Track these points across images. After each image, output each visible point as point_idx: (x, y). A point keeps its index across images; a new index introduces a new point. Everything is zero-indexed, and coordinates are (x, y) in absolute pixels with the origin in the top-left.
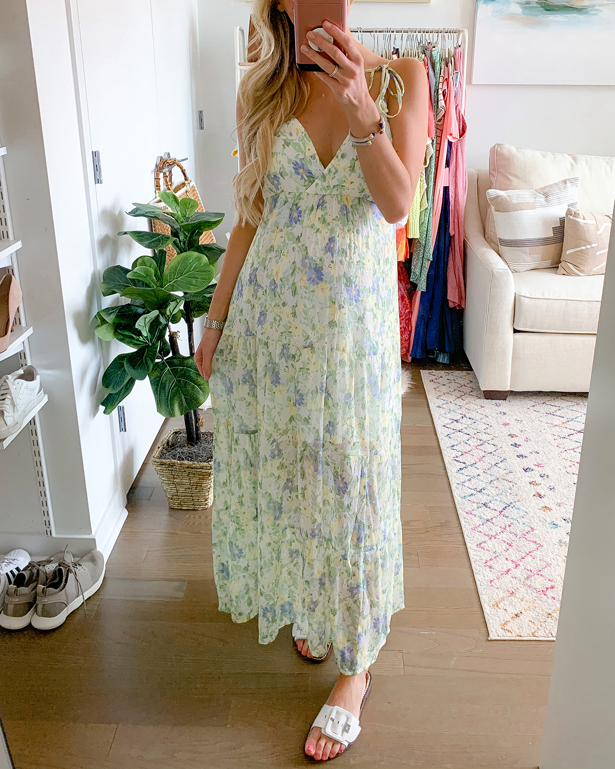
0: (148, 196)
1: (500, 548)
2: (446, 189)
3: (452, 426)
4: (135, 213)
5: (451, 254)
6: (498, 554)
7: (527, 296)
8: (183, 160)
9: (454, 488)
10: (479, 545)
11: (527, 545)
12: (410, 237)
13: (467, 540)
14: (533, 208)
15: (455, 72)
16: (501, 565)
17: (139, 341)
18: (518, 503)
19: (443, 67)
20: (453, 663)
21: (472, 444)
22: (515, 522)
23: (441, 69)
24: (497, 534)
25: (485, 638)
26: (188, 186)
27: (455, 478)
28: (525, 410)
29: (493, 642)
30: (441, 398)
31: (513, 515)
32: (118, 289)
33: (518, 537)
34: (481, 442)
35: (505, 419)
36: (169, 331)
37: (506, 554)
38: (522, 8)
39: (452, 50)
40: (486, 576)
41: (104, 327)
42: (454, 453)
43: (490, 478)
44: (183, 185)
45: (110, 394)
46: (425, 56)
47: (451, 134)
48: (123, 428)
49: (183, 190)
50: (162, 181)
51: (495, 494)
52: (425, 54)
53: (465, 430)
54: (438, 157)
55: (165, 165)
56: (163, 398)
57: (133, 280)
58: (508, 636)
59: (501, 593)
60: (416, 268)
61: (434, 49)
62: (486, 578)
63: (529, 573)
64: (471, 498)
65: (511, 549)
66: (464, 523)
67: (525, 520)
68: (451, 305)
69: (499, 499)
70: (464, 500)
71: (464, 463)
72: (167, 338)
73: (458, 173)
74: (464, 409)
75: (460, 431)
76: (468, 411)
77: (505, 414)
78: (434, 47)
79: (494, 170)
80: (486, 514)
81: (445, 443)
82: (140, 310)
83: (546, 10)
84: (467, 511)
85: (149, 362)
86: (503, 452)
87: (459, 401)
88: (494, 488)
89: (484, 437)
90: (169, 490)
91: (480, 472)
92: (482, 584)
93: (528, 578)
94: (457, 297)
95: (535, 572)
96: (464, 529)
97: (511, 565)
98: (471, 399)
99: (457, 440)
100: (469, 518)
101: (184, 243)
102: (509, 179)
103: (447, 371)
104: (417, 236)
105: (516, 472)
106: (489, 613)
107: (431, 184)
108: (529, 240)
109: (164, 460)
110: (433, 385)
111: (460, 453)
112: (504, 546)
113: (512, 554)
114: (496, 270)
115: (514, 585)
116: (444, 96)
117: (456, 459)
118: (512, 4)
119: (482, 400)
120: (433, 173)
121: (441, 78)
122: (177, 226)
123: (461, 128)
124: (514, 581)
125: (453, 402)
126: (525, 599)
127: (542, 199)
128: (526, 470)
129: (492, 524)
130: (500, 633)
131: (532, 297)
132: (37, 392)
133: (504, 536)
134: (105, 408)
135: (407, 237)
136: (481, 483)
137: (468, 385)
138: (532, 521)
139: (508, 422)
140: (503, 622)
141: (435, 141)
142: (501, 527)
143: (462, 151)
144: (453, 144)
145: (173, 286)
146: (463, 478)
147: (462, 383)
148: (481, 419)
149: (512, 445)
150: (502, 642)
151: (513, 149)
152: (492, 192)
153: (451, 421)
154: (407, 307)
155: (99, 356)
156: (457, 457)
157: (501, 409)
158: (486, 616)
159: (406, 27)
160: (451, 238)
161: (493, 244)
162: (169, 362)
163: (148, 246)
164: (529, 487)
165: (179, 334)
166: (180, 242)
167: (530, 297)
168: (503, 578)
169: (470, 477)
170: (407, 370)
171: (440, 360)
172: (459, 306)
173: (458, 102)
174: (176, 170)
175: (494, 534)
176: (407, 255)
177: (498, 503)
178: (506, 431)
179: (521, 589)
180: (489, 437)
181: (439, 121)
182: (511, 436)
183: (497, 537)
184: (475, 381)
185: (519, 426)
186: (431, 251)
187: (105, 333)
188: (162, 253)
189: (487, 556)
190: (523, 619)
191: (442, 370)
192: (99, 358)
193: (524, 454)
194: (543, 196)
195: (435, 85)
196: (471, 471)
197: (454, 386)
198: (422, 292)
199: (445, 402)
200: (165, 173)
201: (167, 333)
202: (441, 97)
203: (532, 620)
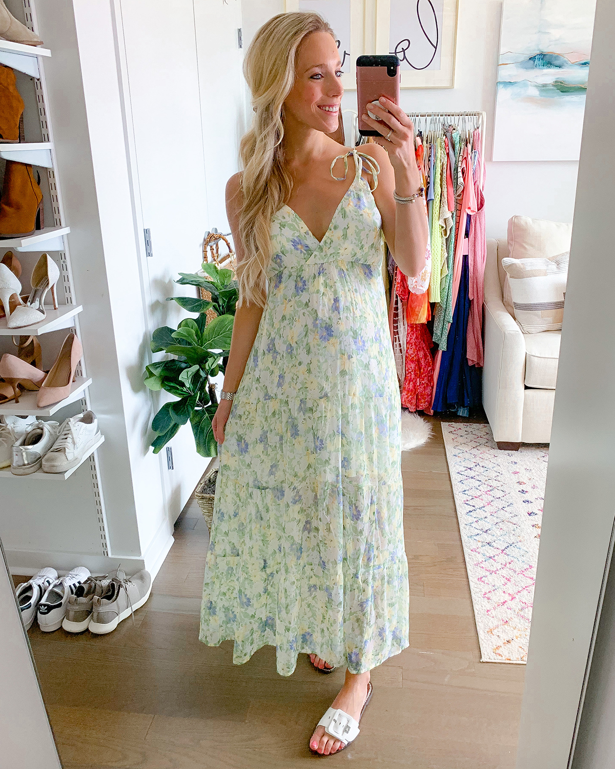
0: (195, 266)
1: (499, 582)
2: (465, 258)
3: (466, 473)
4: (183, 281)
5: (470, 316)
6: (496, 587)
7: (537, 355)
8: (228, 235)
9: (462, 528)
10: (480, 579)
11: (524, 581)
12: (431, 301)
13: (470, 573)
14: (545, 274)
15: (473, 151)
16: (499, 597)
17: (183, 391)
18: (519, 543)
19: (462, 147)
20: (446, 680)
21: (482, 490)
22: (515, 560)
23: (461, 149)
24: (497, 570)
25: (477, 660)
26: (232, 257)
27: (463, 519)
28: (535, 460)
29: (485, 664)
30: (458, 447)
31: (514, 554)
32: (166, 346)
33: (517, 573)
34: (491, 488)
35: (515, 468)
36: (209, 383)
37: (504, 587)
38: (538, 90)
39: (472, 131)
40: (483, 606)
41: (153, 379)
42: (465, 497)
43: (496, 520)
44: (228, 256)
45: (159, 436)
46: (446, 137)
47: (469, 208)
48: (171, 466)
49: (227, 261)
50: (209, 254)
51: (499, 535)
52: (446, 135)
53: (477, 478)
54: (458, 228)
55: (212, 239)
56: (202, 441)
57: (177, 339)
58: (498, 659)
59: (496, 622)
60: (437, 330)
61: (454, 131)
62: (484, 608)
63: (524, 605)
64: (477, 538)
65: (509, 583)
66: (468, 559)
67: (524, 559)
68: (470, 363)
69: (502, 539)
70: (470, 539)
71: (473, 506)
72: (207, 389)
73: (476, 243)
74: (478, 458)
75: (472, 478)
76: (482, 460)
77: (516, 463)
78: (454, 129)
79: (512, 240)
80: (490, 551)
81: (457, 488)
82: (183, 365)
83: (562, 92)
84: (472, 549)
85: (190, 409)
86: (510, 498)
87: (475, 451)
88: (499, 530)
89: (494, 484)
90: (209, 521)
91: (488, 514)
92: (479, 613)
93: (522, 609)
94: (476, 356)
95: (529, 605)
96: (467, 564)
97: (507, 598)
98: (485, 449)
99: (469, 486)
100: (473, 555)
101: (223, 307)
102: (525, 248)
103: (465, 424)
104: (438, 300)
105: (521, 516)
106: (483, 638)
107: (452, 253)
108: (541, 304)
109: (205, 495)
110: (452, 436)
111: (471, 498)
112: (503, 581)
113: (510, 588)
114: (508, 332)
115: (508, 615)
116: (463, 173)
117: (467, 502)
118: (530, 87)
119: (496, 450)
120: (453, 243)
121: (461, 157)
122: (217, 293)
123: (479, 202)
124: (509, 611)
125: (468, 452)
126: (517, 627)
127: (554, 266)
128: (530, 514)
129: (494, 561)
130: (491, 656)
131: (542, 356)
132: (95, 433)
133: (504, 572)
134: (154, 448)
135: (428, 302)
136: (487, 524)
137: (484, 437)
138: (531, 559)
139: (518, 471)
140: (495, 647)
141: (455, 214)
142: (502, 564)
143: (480, 223)
144: (472, 216)
145: (211, 344)
146: (471, 519)
147: (479, 435)
148: (493, 468)
149: (519, 491)
150: (493, 664)
151: (529, 220)
152: (507, 261)
153: (465, 469)
154: (429, 364)
155: (150, 403)
156: (467, 501)
157: (513, 459)
158: (480, 640)
159: (430, 112)
160: (471, 303)
161: (509, 308)
162: (208, 409)
163: (192, 310)
164: (531, 529)
165: (216, 386)
166: (219, 306)
167: (539, 356)
168: (499, 609)
169: (478, 519)
170: (428, 422)
171: (460, 413)
172: (478, 364)
173: (476, 179)
174: (222, 243)
175: (495, 569)
176: (429, 317)
177: (501, 542)
178: (515, 478)
179: (514, 619)
180: (499, 484)
181: (459, 196)
182: (519, 483)
183: (497, 572)
184: (490, 433)
185: (528, 474)
186: (452, 314)
187: (154, 384)
188: (203, 317)
189: (486, 589)
190: (513, 645)
191: (461, 423)
192: (150, 406)
193: (529, 500)
194: (553, 263)
195: (455, 163)
196: (480, 514)
197: (471, 437)
198: (443, 351)
199: (461, 452)
200: (211, 247)
201: (208, 385)
202: (460, 174)
203: (521, 646)
